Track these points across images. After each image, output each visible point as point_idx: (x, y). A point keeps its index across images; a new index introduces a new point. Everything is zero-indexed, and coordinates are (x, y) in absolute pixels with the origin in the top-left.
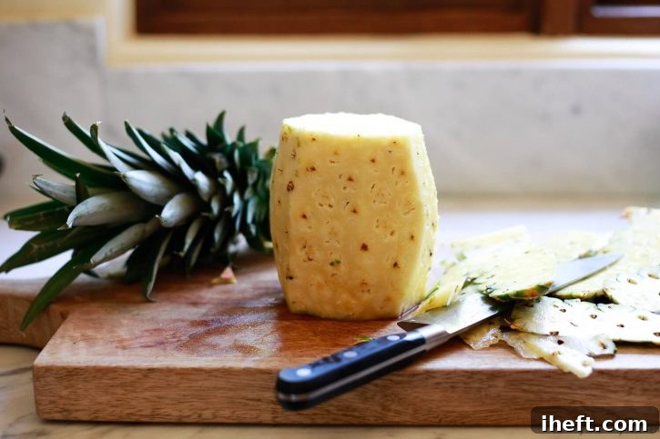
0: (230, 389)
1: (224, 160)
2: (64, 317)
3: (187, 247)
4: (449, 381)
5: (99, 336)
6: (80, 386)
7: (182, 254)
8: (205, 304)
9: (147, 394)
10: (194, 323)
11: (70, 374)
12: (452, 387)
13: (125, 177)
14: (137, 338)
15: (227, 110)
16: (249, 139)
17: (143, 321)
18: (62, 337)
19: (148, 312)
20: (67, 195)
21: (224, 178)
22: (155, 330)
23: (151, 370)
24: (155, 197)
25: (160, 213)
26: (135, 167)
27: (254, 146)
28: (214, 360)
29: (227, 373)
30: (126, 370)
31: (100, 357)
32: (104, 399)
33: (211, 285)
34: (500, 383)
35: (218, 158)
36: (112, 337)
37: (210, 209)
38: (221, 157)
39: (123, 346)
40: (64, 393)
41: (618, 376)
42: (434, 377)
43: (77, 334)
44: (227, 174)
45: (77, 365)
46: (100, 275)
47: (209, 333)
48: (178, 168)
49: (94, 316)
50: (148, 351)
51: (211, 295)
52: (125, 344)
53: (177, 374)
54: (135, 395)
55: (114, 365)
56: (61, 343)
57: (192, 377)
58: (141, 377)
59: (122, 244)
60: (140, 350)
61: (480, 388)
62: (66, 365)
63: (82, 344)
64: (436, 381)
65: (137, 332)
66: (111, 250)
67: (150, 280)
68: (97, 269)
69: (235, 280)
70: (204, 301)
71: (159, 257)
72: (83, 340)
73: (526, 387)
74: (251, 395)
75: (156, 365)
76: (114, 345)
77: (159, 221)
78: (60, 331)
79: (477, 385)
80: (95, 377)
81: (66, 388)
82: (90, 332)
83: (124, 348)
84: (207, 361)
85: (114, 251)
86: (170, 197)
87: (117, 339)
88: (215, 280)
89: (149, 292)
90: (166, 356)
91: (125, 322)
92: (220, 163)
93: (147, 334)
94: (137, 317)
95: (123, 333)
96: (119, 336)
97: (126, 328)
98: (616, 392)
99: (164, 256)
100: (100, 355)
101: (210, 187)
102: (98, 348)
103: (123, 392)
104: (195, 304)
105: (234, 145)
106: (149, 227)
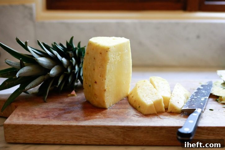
0: (71, 133)
1: (72, 54)
2: (16, 107)
3: (59, 84)
4: (146, 130)
5: (27, 114)
6: (20, 131)
7: (57, 86)
8: (65, 103)
9: (43, 134)
10: (60, 110)
11: (17, 127)
12: (147, 132)
13: (37, 60)
14: (40, 115)
15: (74, 36)
16: (82, 46)
17: (43, 109)
18: (15, 114)
19: (45, 106)
20: (17, 66)
21: (72, 60)
22: (47, 112)
23: (44, 126)
24: (48, 66)
25: (49, 72)
26: (41, 56)
27: (83, 49)
28: (66, 123)
29: (70, 127)
30: (35, 125)
31: (27, 121)
32: (28, 135)
33: (67, 97)
34: (164, 131)
35: (70, 53)
36: (31, 114)
37: (67, 71)
38: (72, 53)
39: (35, 117)
40: (14, 133)
41: (204, 129)
42: (141, 129)
43: (20, 113)
44: (73, 59)
45: (19, 124)
46: (29, 93)
47: (65, 113)
48: (56, 56)
49: (26, 107)
50: (44, 119)
51: (67, 100)
52: (36, 116)
53: (53, 127)
54: (38, 134)
55: (31, 124)
56: (14, 116)
57: (58, 128)
58: (41, 128)
59: (36, 83)
60: (41, 119)
61: (157, 133)
62: (15, 124)
63: (21, 117)
64: (141, 130)
65: (41, 113)
66: (32, 85)
67: (46, 95)
68: (28, 91)
69: (76, 95)
70: (64, 102)
71: (49, 87)
72: (22, 115)
73: (173, 132)
74: (78, 135)
75: (46, 124)
76: (33, 117)
77: (49, 75)
78: (14, 112)
79: (156, 132)
80: (25, 128)
81: (15, 131)
82: (24, 113)
83: (35, 118)
84: (64, 123)
85: (33, 85)
86: (53, 67)
87: (33, 115)
88: (69, 95)
89: (45, 99)
90: (49, 121)
91: (37, 109)
92: (71, 55)
93: (44, 113)
94: (41, 107)
95: (35, 113)
96: (34, 114)
97: (37, 111)
98: (204, 134)
99: (51, 87)
100: (27, 120)
101: (67, 63)
102: (26, 118)
103: (35, 133)
104: (61, 103)
105: (76, 49)
106: (46, 77)
